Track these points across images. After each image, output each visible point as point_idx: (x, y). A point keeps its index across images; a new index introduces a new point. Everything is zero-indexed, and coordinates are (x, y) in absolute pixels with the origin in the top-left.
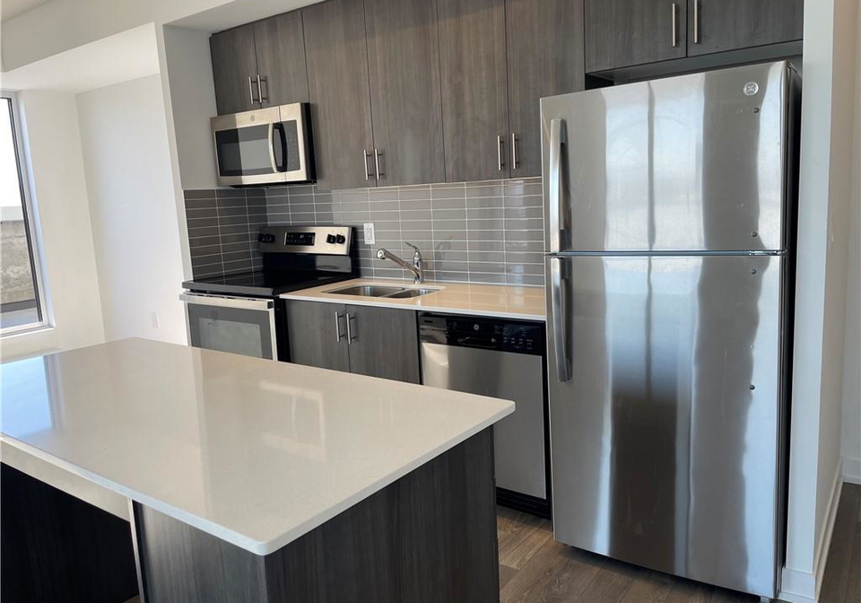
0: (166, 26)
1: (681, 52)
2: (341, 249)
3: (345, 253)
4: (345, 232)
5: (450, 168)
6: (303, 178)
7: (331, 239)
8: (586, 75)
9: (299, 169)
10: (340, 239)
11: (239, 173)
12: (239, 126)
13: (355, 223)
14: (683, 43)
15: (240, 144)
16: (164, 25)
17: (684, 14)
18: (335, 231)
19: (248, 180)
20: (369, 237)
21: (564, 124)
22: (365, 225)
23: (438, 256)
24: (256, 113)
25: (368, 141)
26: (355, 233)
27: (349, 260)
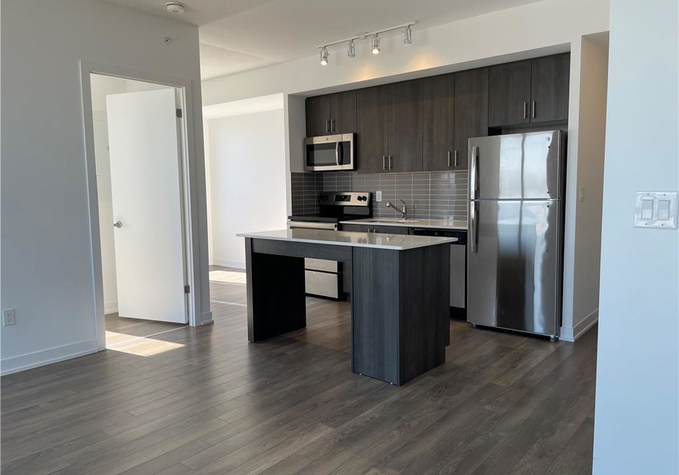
0: (290, 96)
1: (528, 121)
2: (364, 203)
3: (366, 205)
4: (367, 195)
5: (425, 165)
6: (352, 168)
7: (360, 198)
8: (489, 128)
9: (350, 163)
10: (364, 198)
11: (313, 165)
12: (314, 143)
13: (372, 191)
14: (529, 117)
15: (315, 151)
16: (289, 95)
17: (529, 106)
18: (362, 195)
19: (317, 168)
20: (379, 197)
21: (478, 149)
22: (377, 192)
23: (414, 207)
24: (329, 137)
25: (386, 152)
26: (372, 196)
27: (368, 209)
